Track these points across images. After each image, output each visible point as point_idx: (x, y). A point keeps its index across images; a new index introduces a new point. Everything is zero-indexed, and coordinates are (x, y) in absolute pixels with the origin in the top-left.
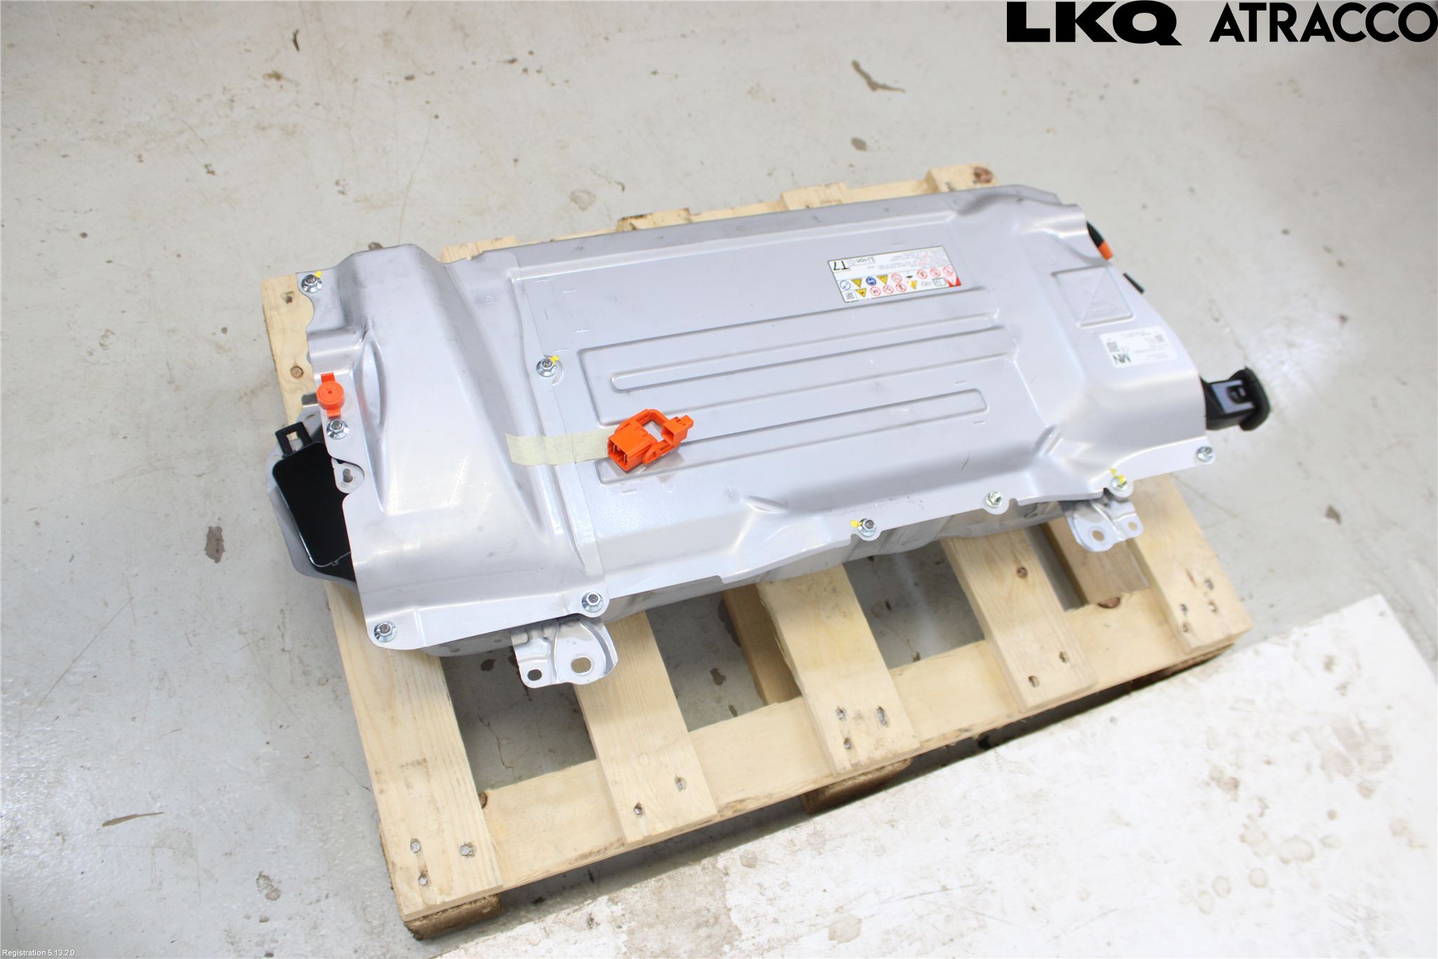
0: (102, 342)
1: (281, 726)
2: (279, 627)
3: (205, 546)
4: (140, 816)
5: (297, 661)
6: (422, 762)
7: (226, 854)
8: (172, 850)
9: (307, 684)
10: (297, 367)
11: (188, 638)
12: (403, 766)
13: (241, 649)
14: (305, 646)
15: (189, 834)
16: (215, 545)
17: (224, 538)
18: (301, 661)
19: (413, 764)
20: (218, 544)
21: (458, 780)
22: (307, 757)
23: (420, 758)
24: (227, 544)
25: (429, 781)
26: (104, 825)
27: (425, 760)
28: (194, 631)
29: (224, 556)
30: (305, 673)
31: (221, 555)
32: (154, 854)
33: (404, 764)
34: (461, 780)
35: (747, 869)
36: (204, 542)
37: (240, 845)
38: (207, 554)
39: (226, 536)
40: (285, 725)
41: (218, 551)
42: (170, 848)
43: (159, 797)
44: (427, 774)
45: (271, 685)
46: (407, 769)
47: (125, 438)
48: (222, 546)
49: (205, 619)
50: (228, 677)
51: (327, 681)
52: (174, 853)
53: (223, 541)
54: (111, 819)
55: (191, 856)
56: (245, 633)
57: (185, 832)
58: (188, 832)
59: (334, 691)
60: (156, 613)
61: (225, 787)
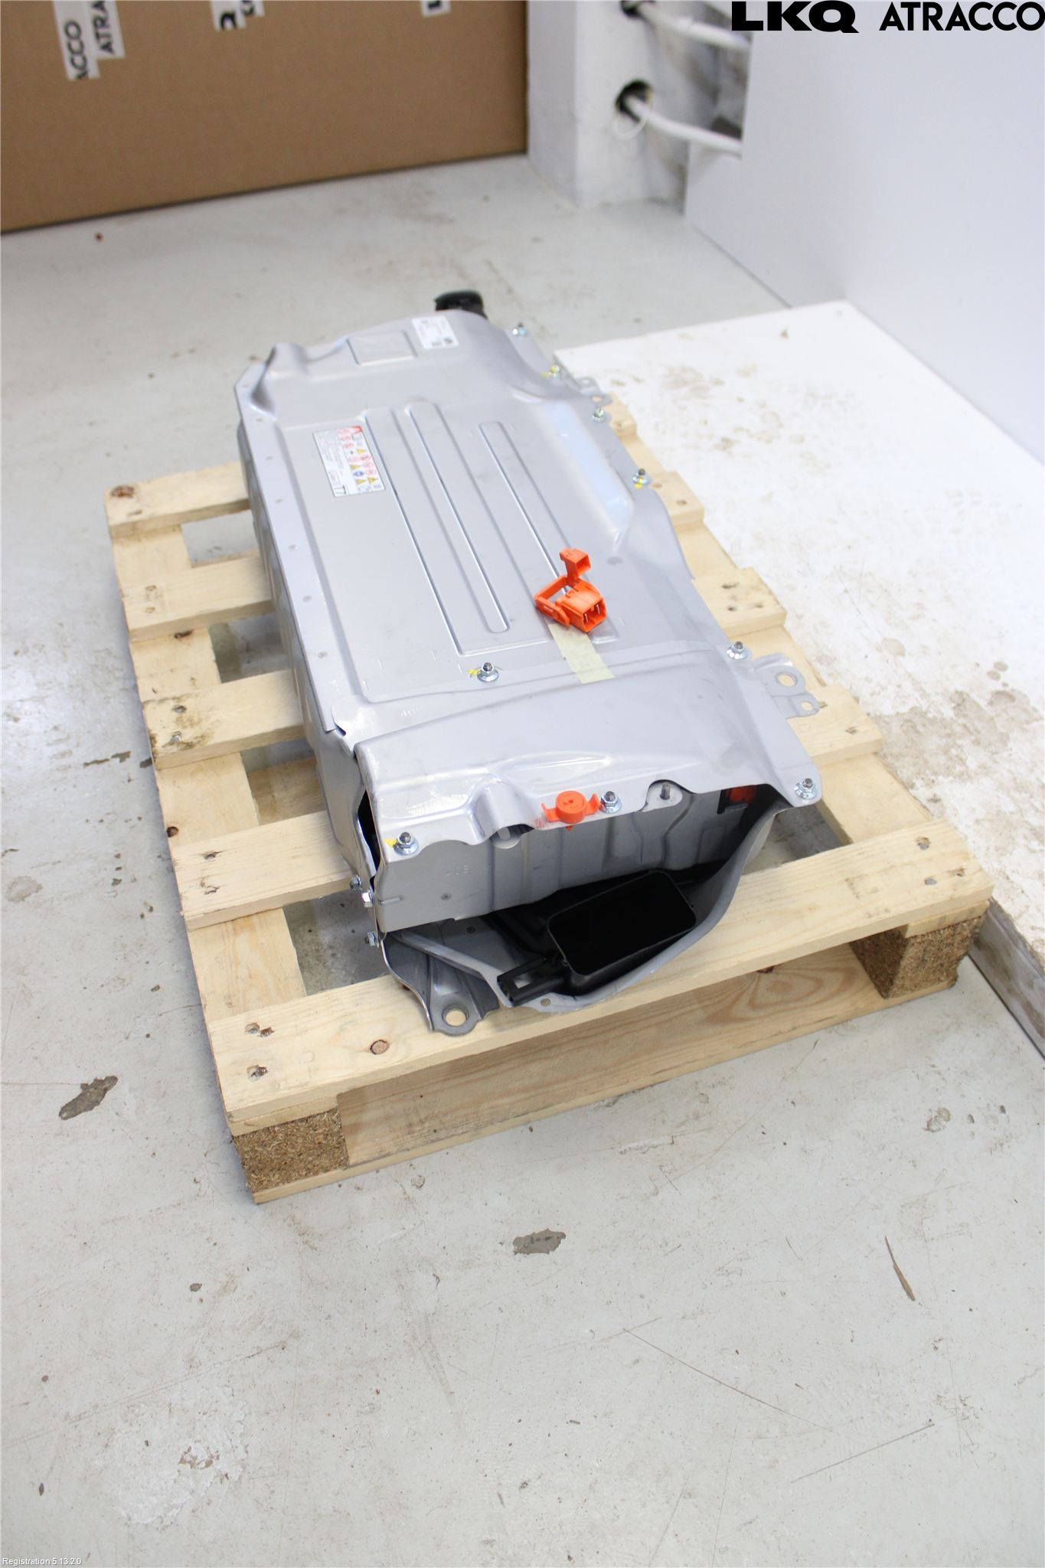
0: (203, 1464)
1: (763, 1133)
2: (644, 1153)
3: (542, 1255)
4: (894, 1261)
5: (683, 1128)
6: (850, 882)
7: (915, 1166)
8: (924, 1221)
9: (710, 1113)
10: (371, 1049)
11: (671, 1252)
12: (857, 896)
13: (677, 1189)
14: (664, 1122)
15: (902, 1206)
16: (542, 1242)
17: (529, 1232)
18: (683, 1123)
19: (853, 889)
20: (538, 1240)
21: (860, 854)
22: (793, 1103)
23: (845, 885)
24: (538, 1228)
25: (867, 875)
26: (913, 1299)
27: (846, 880)
28: (661, 1246)
29: (555, 1229)
30: (697, 1117)
31: (553, 1233)
32: (933, 1239)
33: (855, 896)
34: (861, 851)
35: (860, 702)
36: (537, 1258)
37: (902, 1154)
38: (554, 1249)
39: (525, 1232)
40: (762, 1130)
41: (547, 1239)
42: (922, 1223)
43: (869, 1246)
44: (861, 877)
45: (717, 1151)
46: (859, 893)
47: (378, 1392)
48: (541, 1233)
49: (644, 1236)
50: (715, 1198)
51: (702, 1094)
52: (926, 1218)
53: (534, 1233)
54: (905, 1293)
55: (925, 1200)
56: (656, 1188)
57: (902, 1212)
58: (901, 1208)
59: (714, 1086)
60: (642, 1297)
61: (843, 1179)
